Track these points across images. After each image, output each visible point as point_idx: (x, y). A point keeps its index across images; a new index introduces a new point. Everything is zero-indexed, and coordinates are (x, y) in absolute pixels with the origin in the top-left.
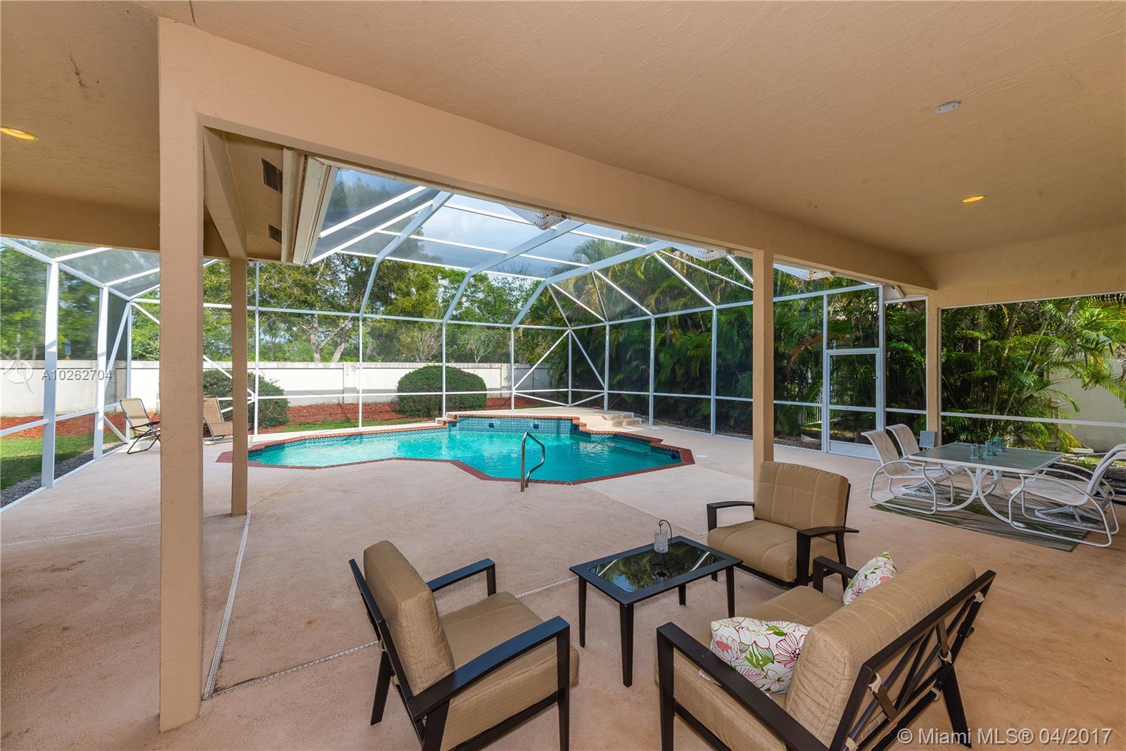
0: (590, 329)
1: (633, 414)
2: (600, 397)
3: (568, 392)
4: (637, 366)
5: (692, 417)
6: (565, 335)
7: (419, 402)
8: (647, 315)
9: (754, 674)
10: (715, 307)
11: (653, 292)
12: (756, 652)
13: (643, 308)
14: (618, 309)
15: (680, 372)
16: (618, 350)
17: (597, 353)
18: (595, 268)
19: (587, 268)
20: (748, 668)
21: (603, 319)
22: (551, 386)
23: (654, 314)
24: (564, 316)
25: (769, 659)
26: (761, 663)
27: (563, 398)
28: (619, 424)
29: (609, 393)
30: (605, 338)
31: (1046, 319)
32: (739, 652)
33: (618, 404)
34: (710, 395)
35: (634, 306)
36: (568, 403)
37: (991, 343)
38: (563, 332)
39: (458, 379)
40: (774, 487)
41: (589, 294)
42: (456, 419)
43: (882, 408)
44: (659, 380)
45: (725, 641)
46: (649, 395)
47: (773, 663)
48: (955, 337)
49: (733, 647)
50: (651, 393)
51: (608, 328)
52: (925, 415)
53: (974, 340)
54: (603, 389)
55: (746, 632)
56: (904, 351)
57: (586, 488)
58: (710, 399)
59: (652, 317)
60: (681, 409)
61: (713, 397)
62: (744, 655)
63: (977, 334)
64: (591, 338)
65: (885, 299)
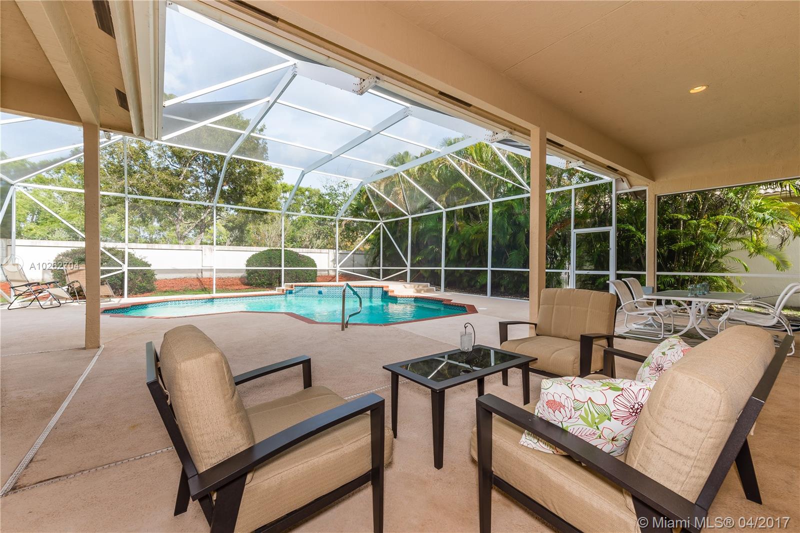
0: (397, 222)
1: (429, 284)
2: (404, 273)
3: (380, 269)
4: (433, 249)
5: (472, 287)
6: (377, 226)
7: (263, 276)
8: (440, 209)
9: (588, 434)
10: (491, 202)
11: (444, 192)
12: (592, 409)
13: (437, 203)
14: (419, 205)
15: (464, 253)
16: (418, 236)
17: (402, 239)
18: (400, 170)
19: (395, 170)
20: (581, 427)
21: (407, 214)
22: (367, 266)
23: (445, 208)
24: (377, 211)
25: (605, 416)
26: (597, 421)
27: (376, 274)
28: (418, 291)
29: (411, 270)
30: (408, 229)
31: (728, 205)
32: (573, 410)
33: (417, 277)
34: (487, 267)
35: (431, 202)
36: (379, 278)
37: (690, 221)
38: (376, 224)
39: (294, 259)
40: (553, 307)
41: (396, 194)
42: (292, 288)
43: (614, 271)
44: (449, 259)
45: (557, 399)
46: (441, 270)
47: (610, 420)
48: (665, 219)
49: (566, 405)
50: (443, 268)
51: (410, 222)
52: (645, 275)
53: (678, 220)
54: (406, 266)
55: (580, 389)
56: (629, 230)
57: (394, 328)
58: (487, 270)
59: (444, 211)
60: (465, 280)
61: (489, 268)
62: (578, 413)
63: (680, 216)
64: (397, 229)
65: (617, 190)
